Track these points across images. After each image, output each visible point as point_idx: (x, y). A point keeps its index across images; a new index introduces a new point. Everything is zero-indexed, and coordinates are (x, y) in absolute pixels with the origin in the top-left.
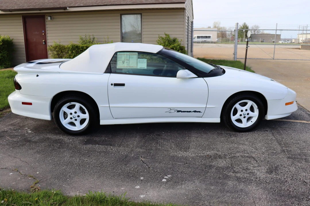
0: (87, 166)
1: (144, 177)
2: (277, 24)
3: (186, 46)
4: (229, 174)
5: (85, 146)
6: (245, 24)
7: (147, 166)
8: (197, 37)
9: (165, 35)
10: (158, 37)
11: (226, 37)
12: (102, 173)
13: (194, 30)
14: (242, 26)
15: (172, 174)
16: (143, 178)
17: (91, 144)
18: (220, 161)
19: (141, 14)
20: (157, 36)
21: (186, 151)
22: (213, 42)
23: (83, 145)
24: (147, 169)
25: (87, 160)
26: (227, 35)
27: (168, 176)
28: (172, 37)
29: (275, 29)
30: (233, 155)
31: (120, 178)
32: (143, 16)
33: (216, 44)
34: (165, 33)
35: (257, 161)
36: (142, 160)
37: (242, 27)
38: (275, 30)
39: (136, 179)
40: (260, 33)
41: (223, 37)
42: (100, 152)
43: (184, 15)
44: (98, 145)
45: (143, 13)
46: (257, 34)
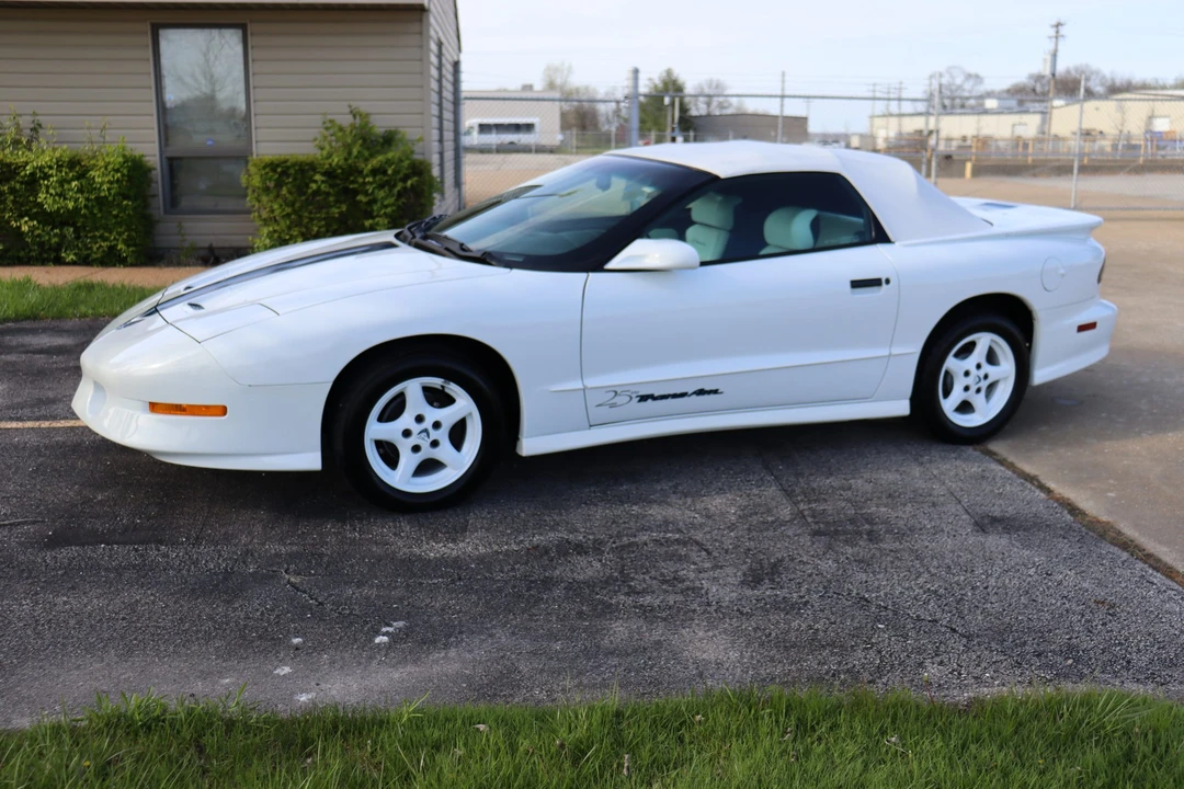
0: (72, 622)
1: (304, 635)
2: (783, 74)
3: (435, 159)
4: (613, 601)
5: (49, 555)
6: (669, 72)
7: (312, 599)
8: (476, 129)
9: (351, 117)
10: (320, 124)
11: (595, 126)
12: (135, 639)
13: (463, 95)
14: (657, 82)
15: (408, 617)
16: (300, 640)
17: (76, 545)
18: (582, 561)
19: (243, 27)
20: (318, 120)
21: (454, 541)
22: (544, 146)
23: (41, 549)
24: (311, 609)
25: (65, 603)
26: (602, 119)
27: (395, 624)
28: (380, 125)
29: (779, 93)
30: (625, 539)
31: (211, 650)
32: (252, 34)
33: (557, 156)
34: (350, 106)
35: (709, 553)
36: (289, 582)
37: (660, 85)
38: (776, 96)
39: (275, 645)
40: (729, 111)
41: (583, 127)
42: (119, 571)
43: (422, 33)
44: (108, 545)
45: (251, 22)
46: (717, 113)
